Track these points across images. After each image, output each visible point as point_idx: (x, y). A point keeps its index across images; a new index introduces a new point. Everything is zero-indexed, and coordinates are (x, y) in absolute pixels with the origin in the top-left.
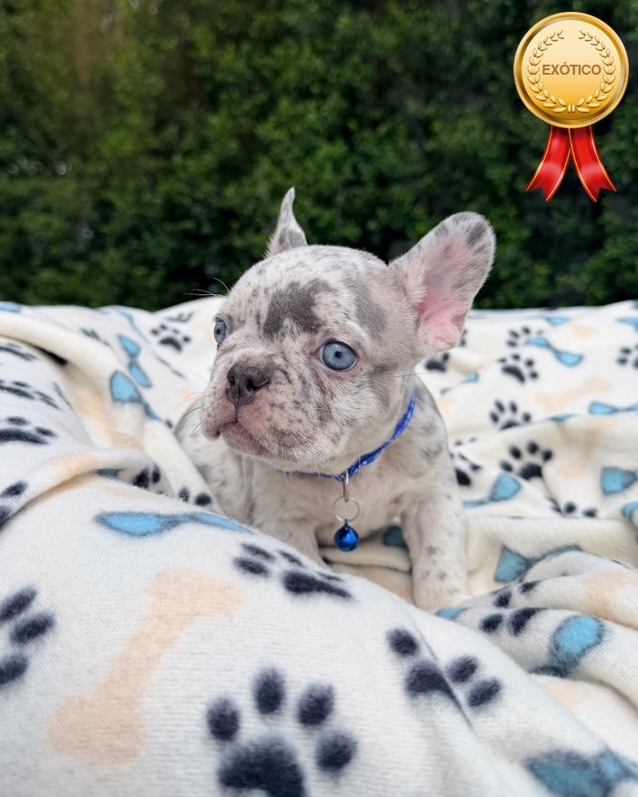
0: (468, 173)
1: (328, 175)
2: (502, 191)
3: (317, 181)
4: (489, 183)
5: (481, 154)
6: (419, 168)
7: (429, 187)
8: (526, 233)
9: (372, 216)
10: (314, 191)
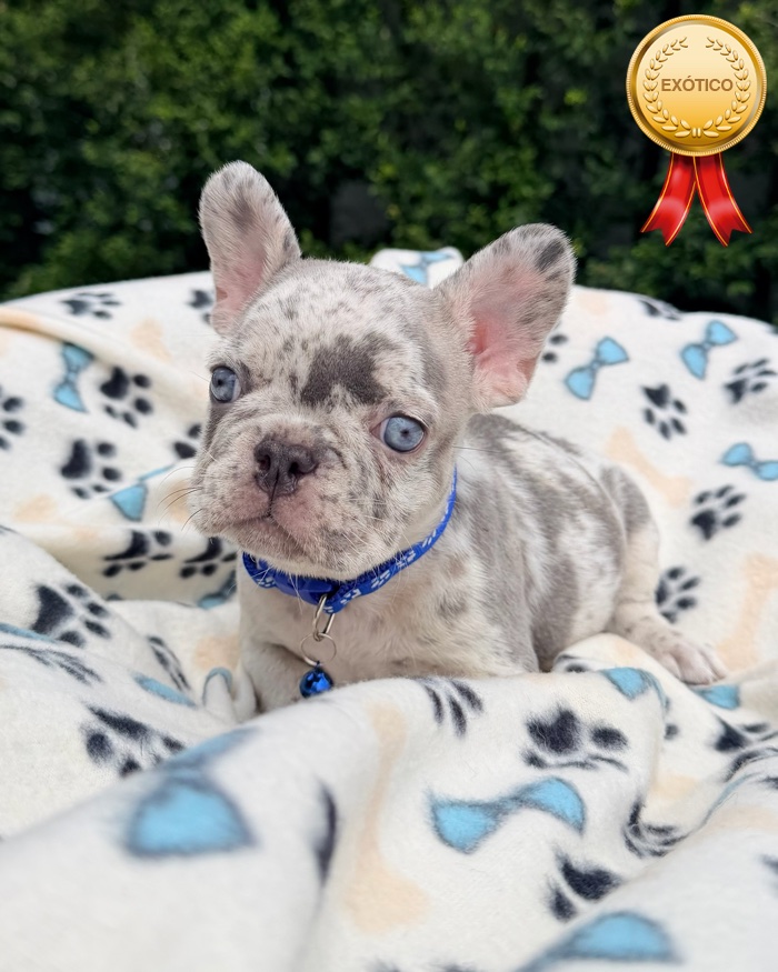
0: (468, 86)
1: (247, 63)
2: (517, 123)
3: (228, 71)
4: (499, 110)
5: (490, 65)
6: (392, 71)
7: (405, 101)
8: (547, 190)
9: (315, 141)
10: (222, 85)
